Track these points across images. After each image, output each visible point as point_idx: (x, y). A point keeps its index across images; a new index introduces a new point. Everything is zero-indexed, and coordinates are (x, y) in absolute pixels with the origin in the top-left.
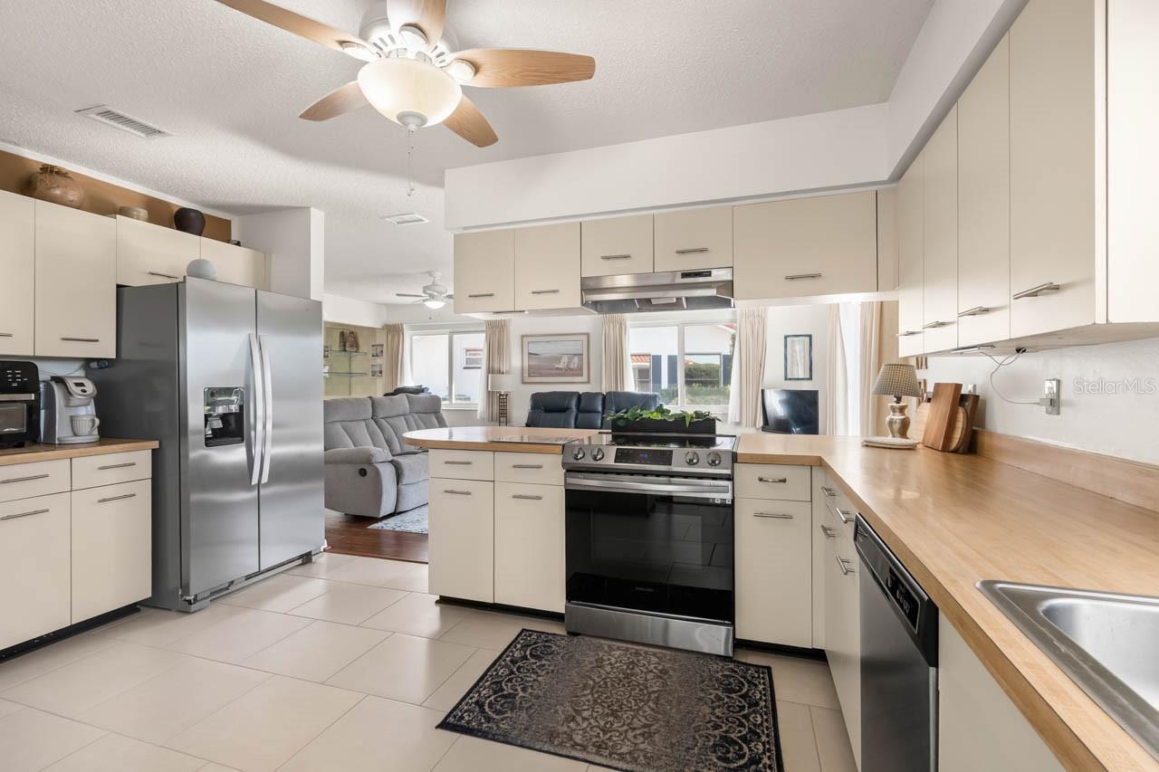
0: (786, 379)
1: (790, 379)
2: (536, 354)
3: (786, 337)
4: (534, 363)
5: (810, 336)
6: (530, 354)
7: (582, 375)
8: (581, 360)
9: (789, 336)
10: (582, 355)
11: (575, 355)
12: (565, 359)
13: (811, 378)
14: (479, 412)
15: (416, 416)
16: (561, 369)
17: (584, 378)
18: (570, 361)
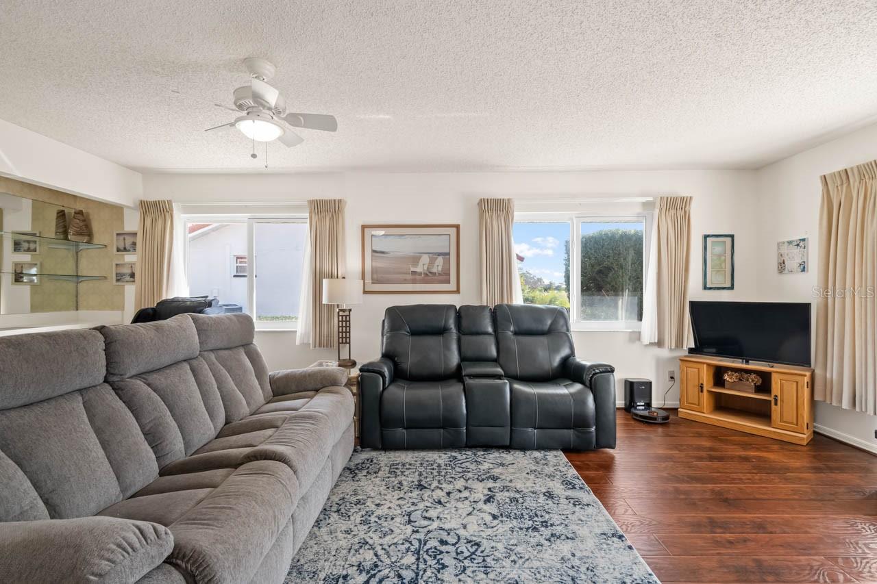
0: (705, 288)
1: (710, 288)
2: (383, 253)
3: (706, 237)
4: (380, 264)
5: (732, 237)
6: (374, 251)
7: (448, 282)
8: (447, 262)
9: (708, 236)
10: (448, 254)
11: (440, 254)
12: (425, 259)
13: (732, 288)
14: (298, 334)
15: (212, 357)
16: (420, 274)
17: (452, 286)
18: (432, 262)
